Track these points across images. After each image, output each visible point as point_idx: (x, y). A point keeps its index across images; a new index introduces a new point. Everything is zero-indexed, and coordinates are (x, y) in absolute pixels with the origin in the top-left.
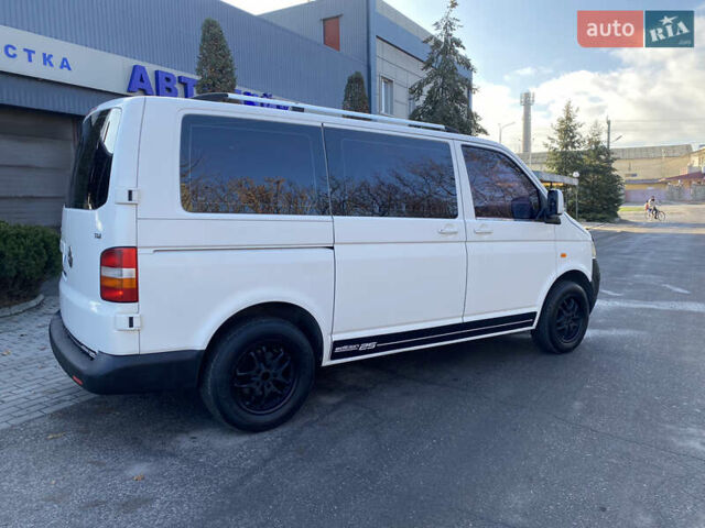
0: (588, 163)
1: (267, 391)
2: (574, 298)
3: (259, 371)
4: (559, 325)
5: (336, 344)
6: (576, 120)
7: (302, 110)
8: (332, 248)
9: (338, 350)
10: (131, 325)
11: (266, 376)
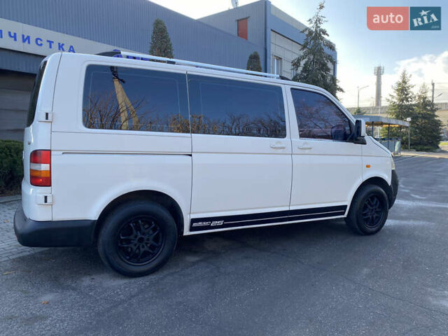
0: (418, 111)
1: (142, 250)
2: (377, 197)
3: (136, 237)
4: (365, 215)
5: (193, 221)
6: (409, 83)
7: (174, 63)
8: (191, 155)
9: (194, 224)
10: (46, 202)
11: (141, 240)
